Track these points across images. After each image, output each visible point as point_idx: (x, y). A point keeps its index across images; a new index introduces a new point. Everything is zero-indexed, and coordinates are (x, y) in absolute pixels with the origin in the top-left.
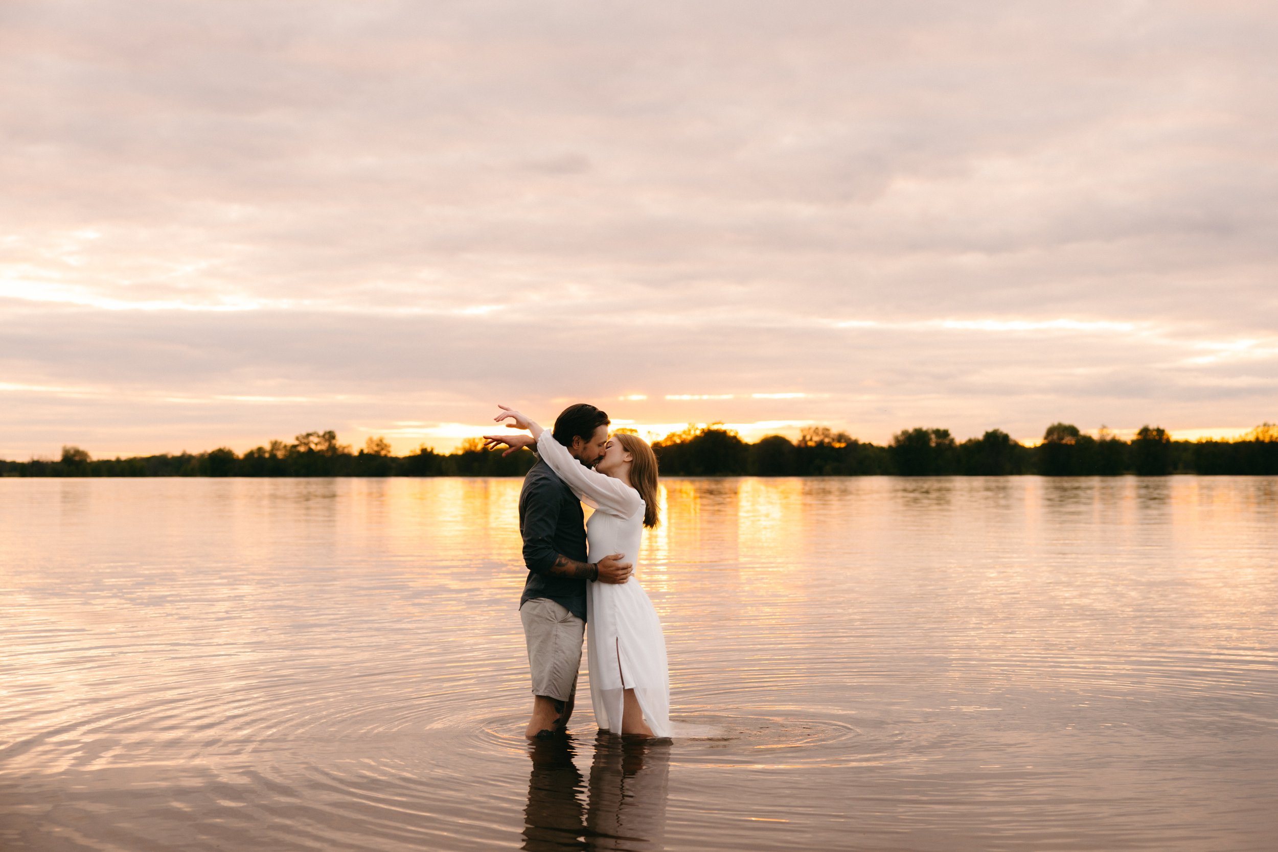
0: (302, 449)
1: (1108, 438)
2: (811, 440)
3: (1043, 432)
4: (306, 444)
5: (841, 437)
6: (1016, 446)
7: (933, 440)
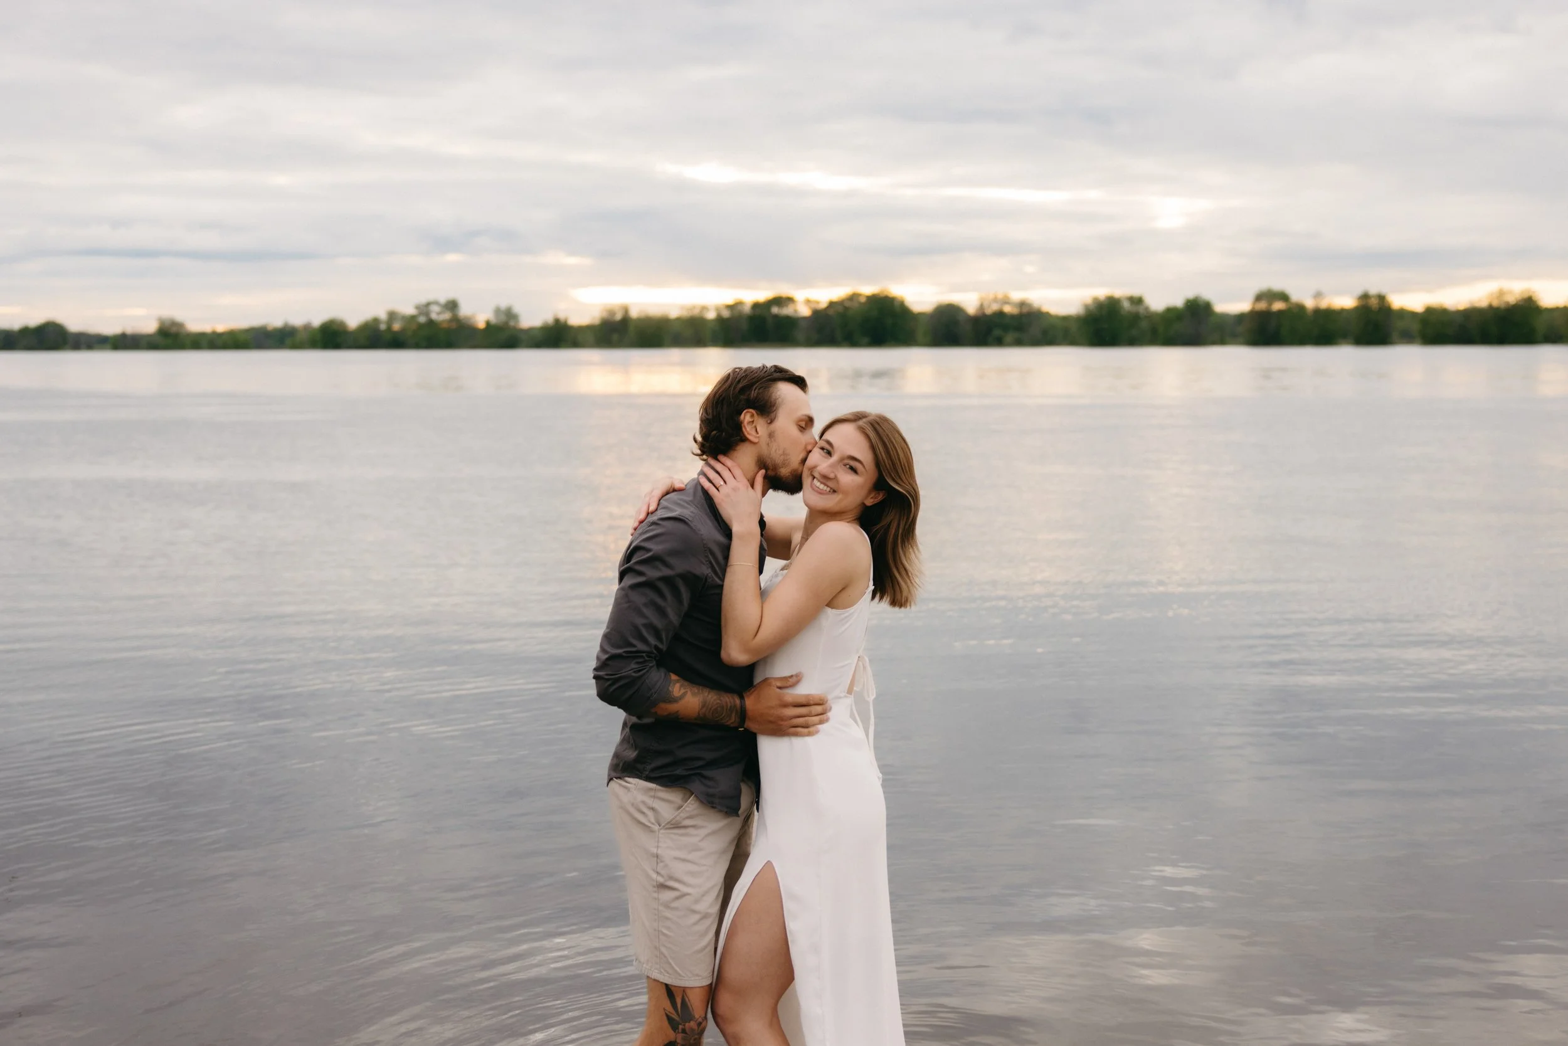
0: (422, 320)
1: (1324, 304)
2: (989, 306)
3: (1250, 298)
4: (427, 314)
5: (1022, 304)
7: (1127, 307)
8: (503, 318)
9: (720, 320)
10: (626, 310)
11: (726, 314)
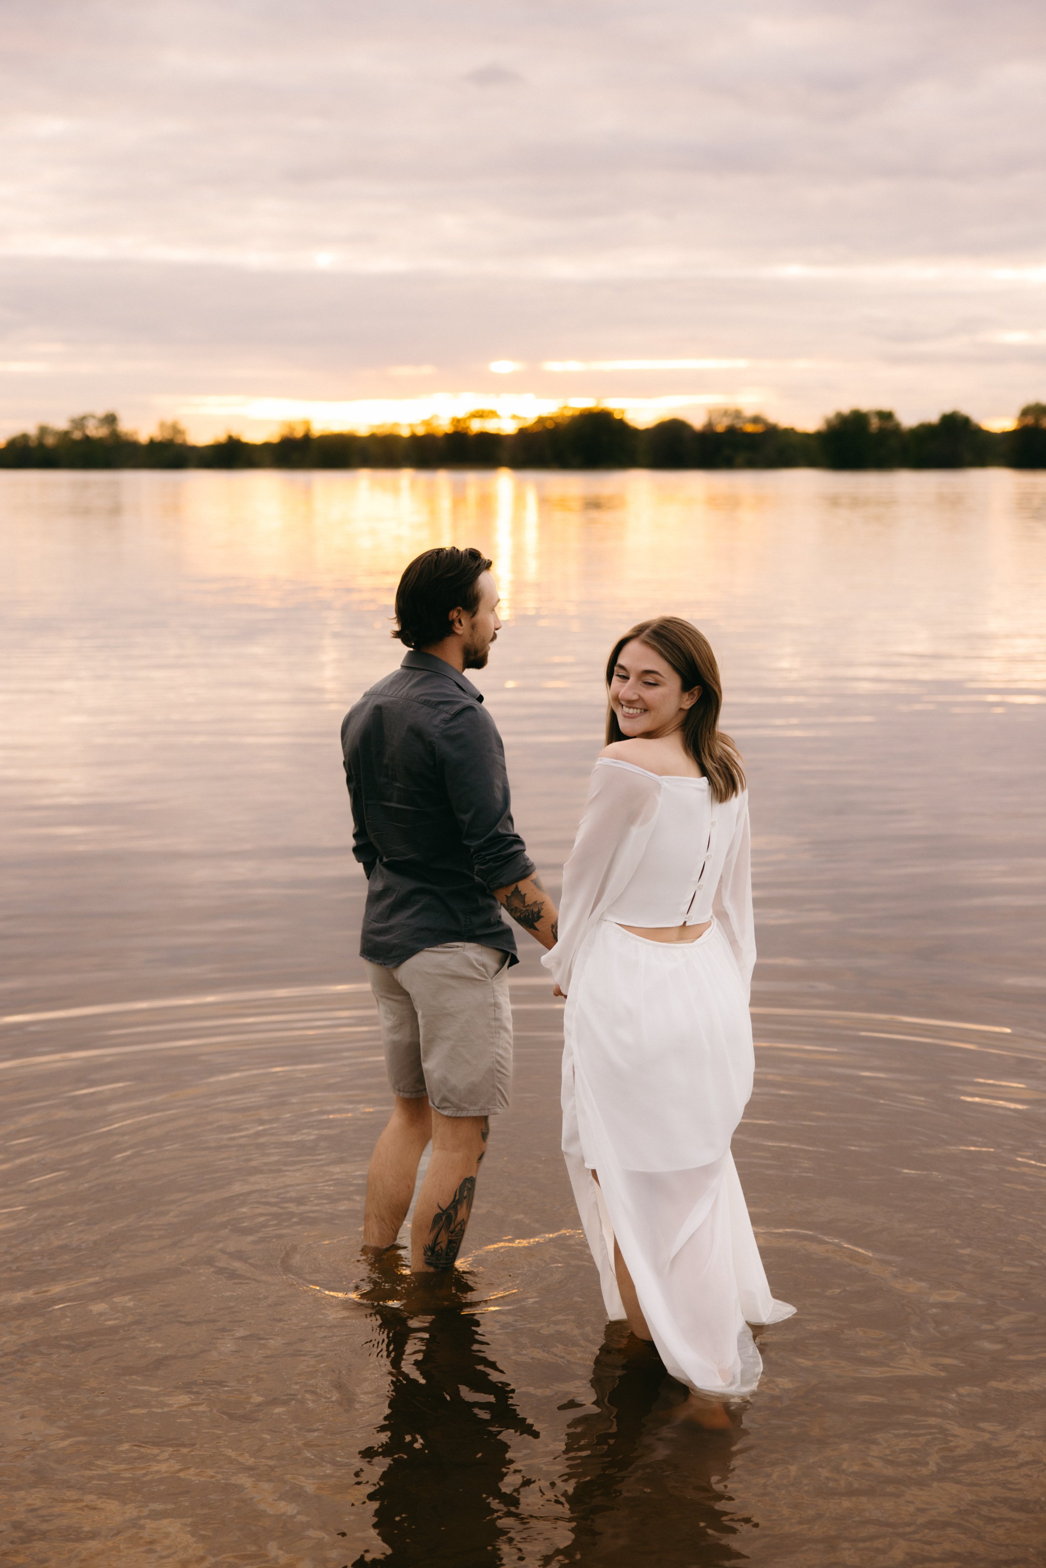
0: (77, 435)
2: (719, 424)
4: (83, 429)
5: (756, 420)
6: (981, 434)
7: (875, 424)
8: (168, 436)
9: (414, 439)
10: (308, 426)
11: (421, 431)
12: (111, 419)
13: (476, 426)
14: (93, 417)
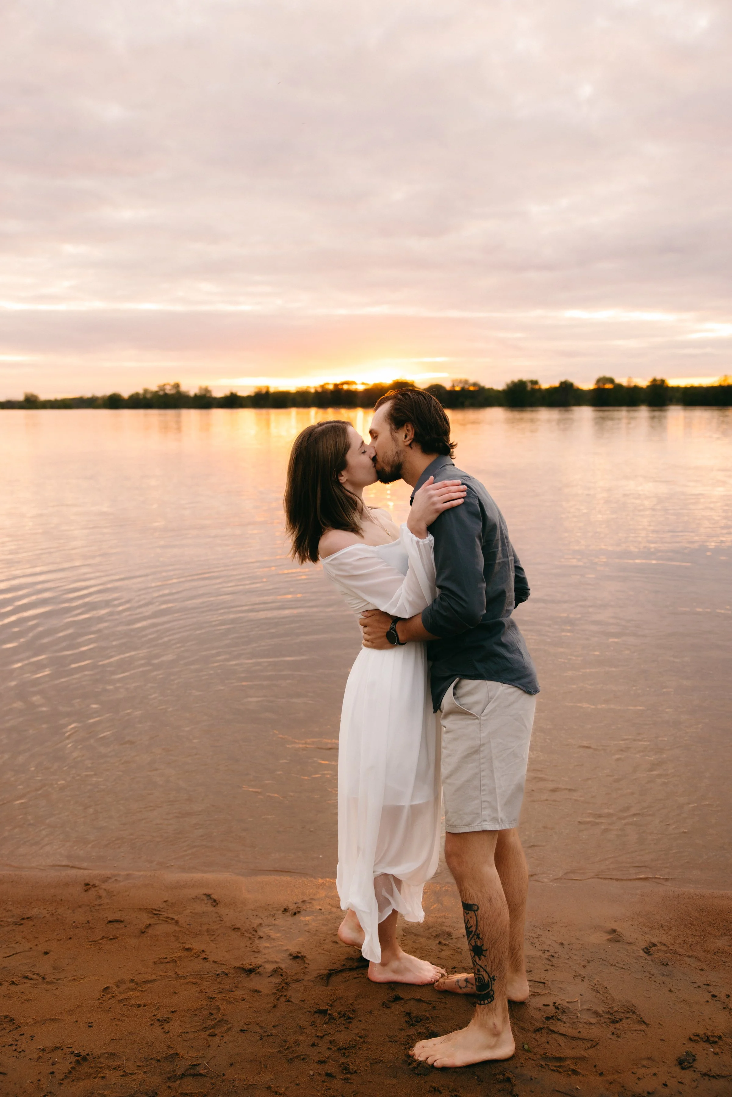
0: (161, 393)
1: (633, 384)
2: (457, 387)
3: (594, 381)
4: (164, 390)
5: (475, 384)
6: (578, 391)
7: (529, 386)
8: (203, 393)
9: (317, 393)
10: (268, 388)
11: (320, 390)
12: (177, 386)
13: (345, 387)
14: (169, 384)
